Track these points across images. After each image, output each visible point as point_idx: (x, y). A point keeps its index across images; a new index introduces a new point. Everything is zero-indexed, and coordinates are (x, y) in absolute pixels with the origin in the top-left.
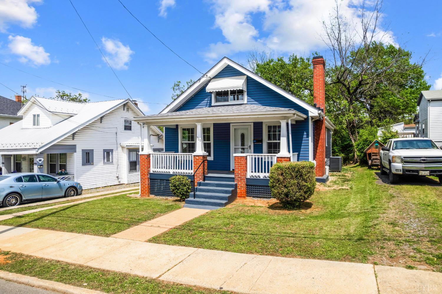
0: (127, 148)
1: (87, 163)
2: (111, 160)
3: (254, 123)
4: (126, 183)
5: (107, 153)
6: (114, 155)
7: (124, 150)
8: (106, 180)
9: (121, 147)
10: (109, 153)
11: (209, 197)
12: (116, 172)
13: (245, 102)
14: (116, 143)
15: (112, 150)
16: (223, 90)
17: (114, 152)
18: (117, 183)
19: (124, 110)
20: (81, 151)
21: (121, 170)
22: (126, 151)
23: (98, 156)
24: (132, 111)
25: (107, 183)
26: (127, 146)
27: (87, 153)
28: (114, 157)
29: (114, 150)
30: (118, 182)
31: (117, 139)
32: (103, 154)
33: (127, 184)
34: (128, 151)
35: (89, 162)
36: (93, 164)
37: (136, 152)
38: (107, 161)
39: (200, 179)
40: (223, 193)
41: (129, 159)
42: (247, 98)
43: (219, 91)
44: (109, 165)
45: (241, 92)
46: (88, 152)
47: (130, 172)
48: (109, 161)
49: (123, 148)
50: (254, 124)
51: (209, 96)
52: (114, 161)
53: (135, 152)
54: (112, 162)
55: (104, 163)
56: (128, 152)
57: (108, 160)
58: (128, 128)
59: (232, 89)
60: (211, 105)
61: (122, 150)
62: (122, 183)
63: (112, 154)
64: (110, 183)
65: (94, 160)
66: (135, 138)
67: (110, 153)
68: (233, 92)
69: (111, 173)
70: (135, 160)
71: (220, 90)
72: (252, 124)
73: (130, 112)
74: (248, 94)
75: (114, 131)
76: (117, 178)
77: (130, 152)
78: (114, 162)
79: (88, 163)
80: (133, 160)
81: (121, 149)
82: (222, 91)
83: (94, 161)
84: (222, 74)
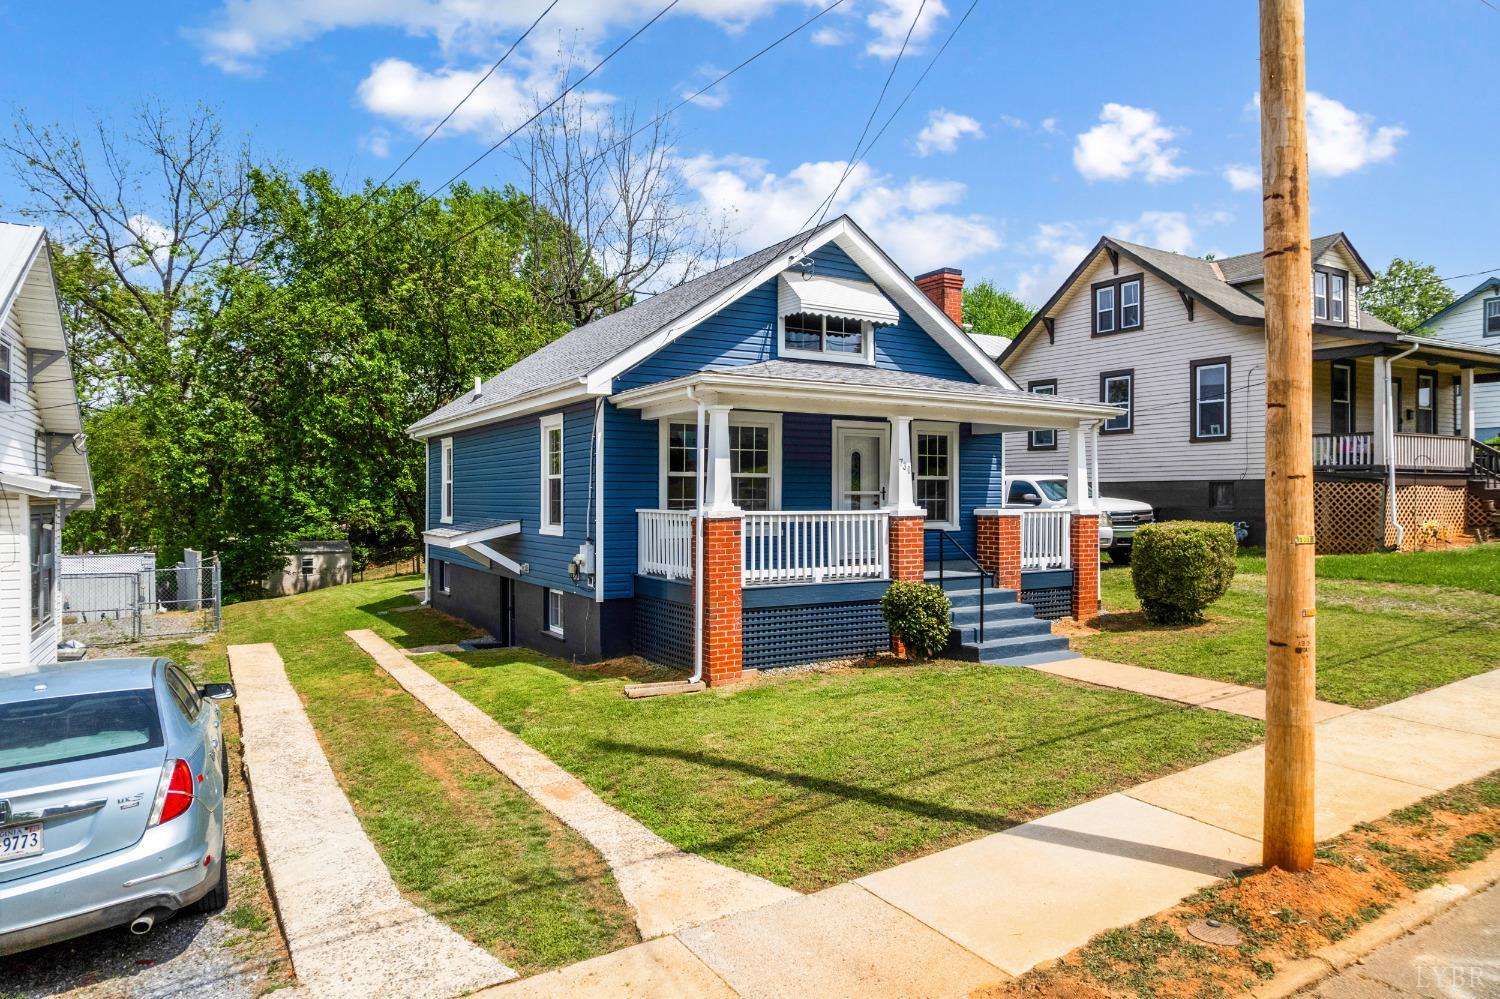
13: (871, 361)
22: (23, 515)
42: (875, 350)
51: (770, 322)
60: (776, 353)
68: (835, 325)
74: (876, 340)
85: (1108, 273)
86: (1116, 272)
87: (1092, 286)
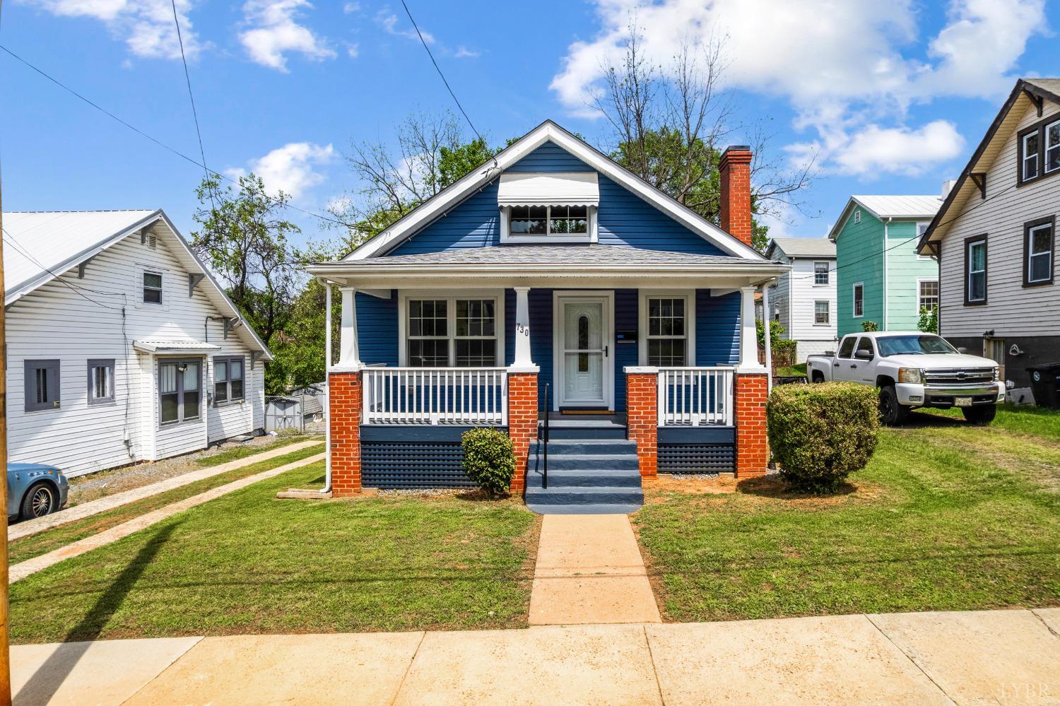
0: (156, 355)
1: (39, 401)
2: (108, 394)
3: (616, 290)
4: (152, 458)
5: (98, 369)
6: (116, 378)
7: (144, 361)
8: (97, 453)
9: (134, 352)
10: (103, 369)
11: (586, 482)
12: (122, 428)
13: (594, 238)
14: (122, 342)
15: (111, 363)
16: (530, 205)
17: (117, 367)
18: (125, 459)
19: (143, 241)
20: (22, 364)
21: (136, 420)
22: (151, 363)
23: (73, 378)
24: (164, 248)
25: (102, 462)
26: (157, 348)
27: (38, 371)
28: (116, 383)
29: (116, 362)
30: (127, 456)
31: (126, 327)
32: (86, 374)
33: (155, 461)
34: (157, 362)
35: (45, 400)
36: (58, 407)
37: (177, 367)
38: (98, 396)
39: (531, 435)
40: (616, 468)
41: (160, 388)
42: (598, 229)
43: (518, 207)
44: (103, 406)
45: (580, 212)
46: (41, 367)
47: (162, 424)
48: (103, 395)
49: (141, 353)
50: (616, 294)
51: (493, 217)
52: (117, 393)
53: (174, 368)
54: (113, 397)
55: (91, 402)
56: (157, 367)
57: (101, 392)
58: (153, 296)
59: (555, 205)
60: (499, 241)
61: (137, 362)
62: (138, 459)
63: (112, 374)
64: (110, 460)
65: (62, 392)
66: (169, 325)
67: (107, 369)
68: (559, 212)
69: (109, 430)
70: (174, 389)
71: (522, 205)
72: (612, 294)
73: (157, 251)
74: (600, 221)
75: (118, 303)
76: (124, 446)
77: (162, 368)
78: (117, 398)
79: (42, 404)
80: (170, 390)
81: (135, 357)
82: (526, 207)
83: (62, 398)
84: (529, 163)
85: (1032, 118)
86: (1040, 114)
87: (1019, 133)
